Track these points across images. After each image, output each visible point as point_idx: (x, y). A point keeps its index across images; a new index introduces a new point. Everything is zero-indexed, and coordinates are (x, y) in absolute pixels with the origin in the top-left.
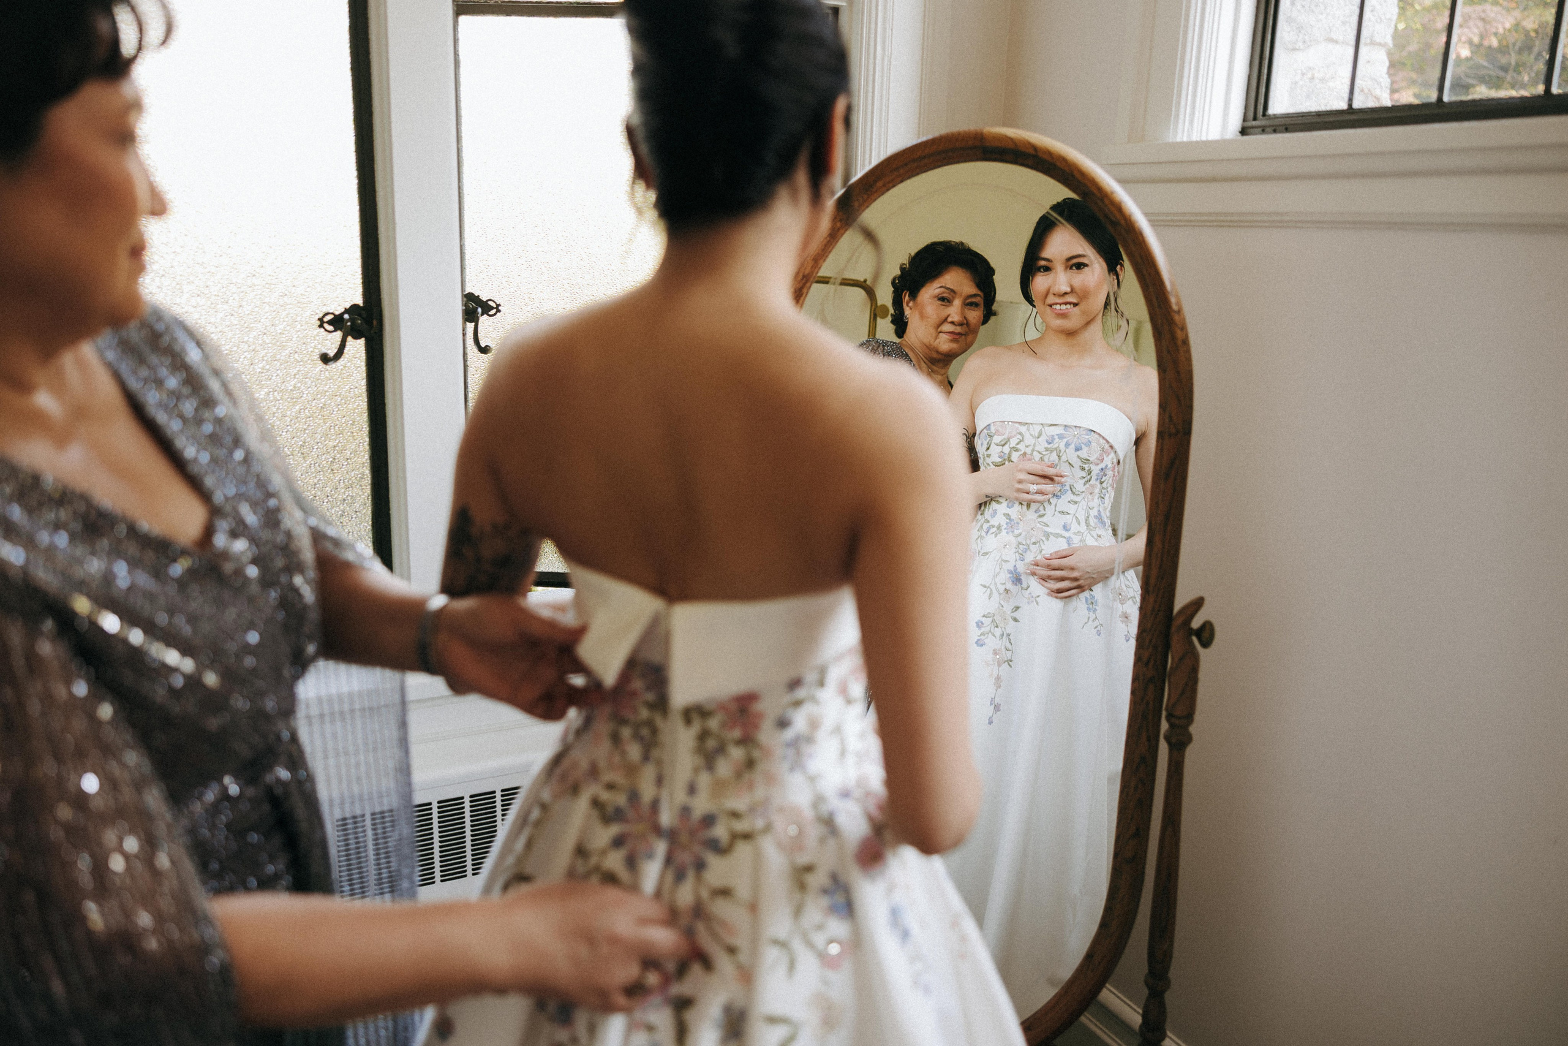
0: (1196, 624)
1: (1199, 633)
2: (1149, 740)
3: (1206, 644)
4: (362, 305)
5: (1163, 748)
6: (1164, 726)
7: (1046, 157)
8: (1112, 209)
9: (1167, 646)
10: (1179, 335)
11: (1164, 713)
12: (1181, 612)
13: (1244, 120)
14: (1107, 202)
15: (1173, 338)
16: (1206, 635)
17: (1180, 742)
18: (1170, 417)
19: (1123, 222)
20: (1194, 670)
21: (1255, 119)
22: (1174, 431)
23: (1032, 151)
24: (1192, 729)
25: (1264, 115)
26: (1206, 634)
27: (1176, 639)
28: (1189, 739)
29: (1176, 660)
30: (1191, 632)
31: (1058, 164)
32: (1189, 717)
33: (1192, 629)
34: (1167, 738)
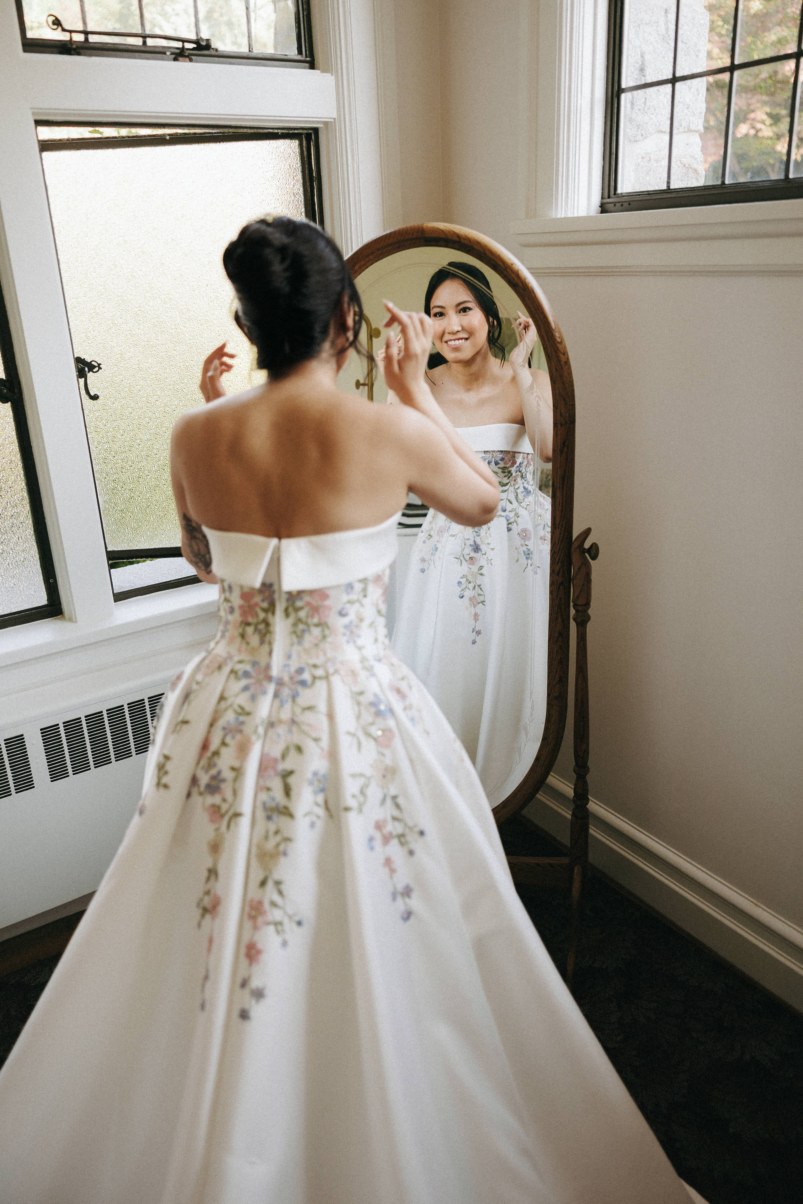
0: (587, 545)
1: (589, 551)
2: (563, 621)
3: (594, 558)
4: (5, 379)
5: (573, 626)
6: (573, 612)
7: (466, 242)
8: (513, 275)
9: (570, 563)
10: (563, 359)
11: (572, 604)
12: (578, 537)
13: (602, 198)
14: (508, 270)
15: (559, 361)
16: (593, 552)
17: (583, 621)
18: (561, 414)
19: (520, 284)
20: (588, 575)
21: (609, 197)
22: (563, 422)
23: (457, 239)
24: (590, 612)
25: (615, 194)
26: (594, 551)
27: (575, 558)
28: (589, 618)
29: (576, 569)
30: (583, 551)
31: (475, 247)
32: (587, 604)
33: (585, 549)
34: (574, 619)
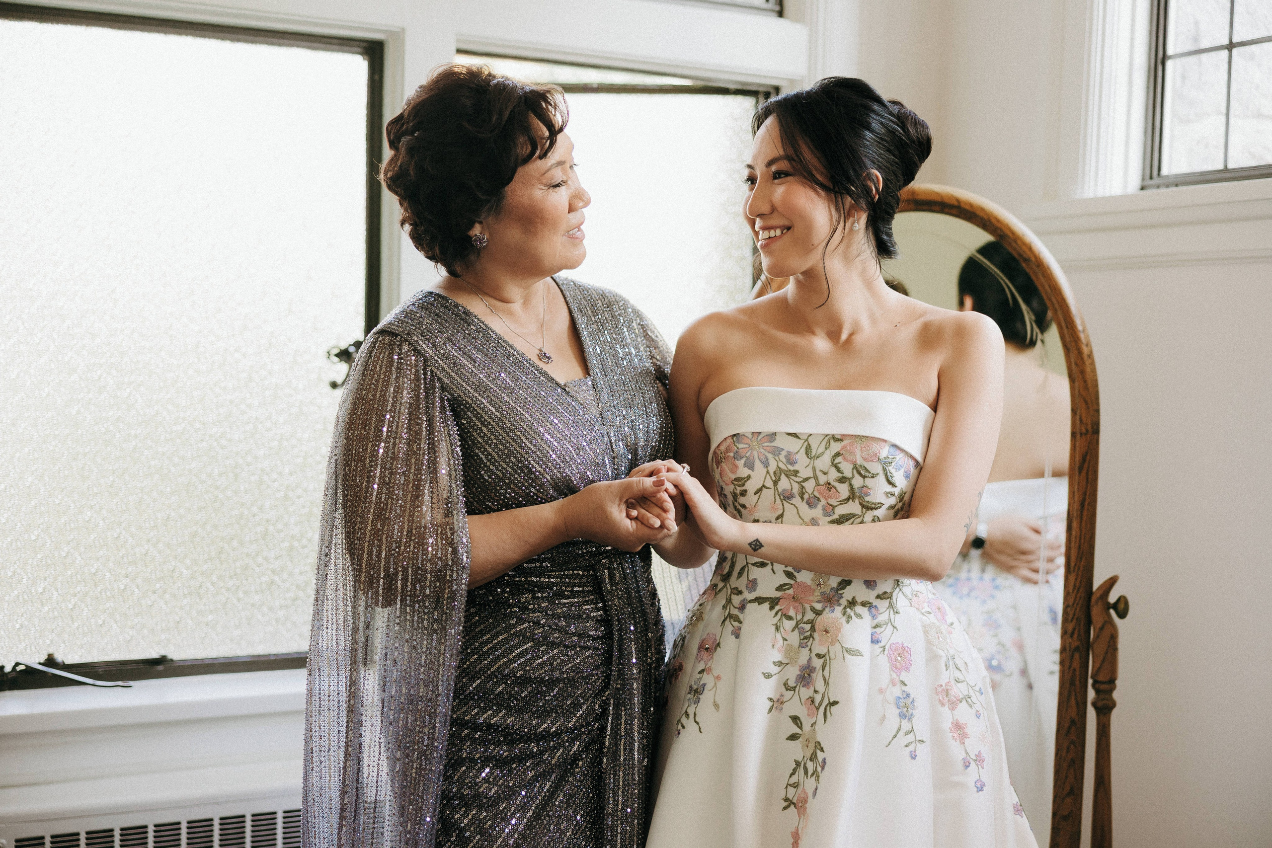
0: (1112, 598)
1: (1115, 606)
2: (1077, 704)
3: (1122, 615)
5: (1091, 714)
6: (1091, 694)
7: (967, 207)
8: (1024, 248)
9: (1089, 622)
10: (1085, 350)
11: (1090, 681)
12: (1098, 589)
13: (1143, 179)
14: (1019, 242)
15: (1080, 352)
16: (1121, 606)
17: (1105, 708)
18: (1081, 420)
19: (1033, 259)
20: (1113, 639)
21: (1151, 178)
22: (1084, 430)
23: (956, 203)
24: (1116, 695)
25: (1159, 174)
26: (1122, 608)
27: (1096, 611)
28: (1113, 705)
29: (1097, 630)
30: (1108, 606)
31: (978, 213)
32: (1112, 682)
33: (1109, 603)
34: (1094, 704)
